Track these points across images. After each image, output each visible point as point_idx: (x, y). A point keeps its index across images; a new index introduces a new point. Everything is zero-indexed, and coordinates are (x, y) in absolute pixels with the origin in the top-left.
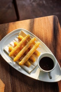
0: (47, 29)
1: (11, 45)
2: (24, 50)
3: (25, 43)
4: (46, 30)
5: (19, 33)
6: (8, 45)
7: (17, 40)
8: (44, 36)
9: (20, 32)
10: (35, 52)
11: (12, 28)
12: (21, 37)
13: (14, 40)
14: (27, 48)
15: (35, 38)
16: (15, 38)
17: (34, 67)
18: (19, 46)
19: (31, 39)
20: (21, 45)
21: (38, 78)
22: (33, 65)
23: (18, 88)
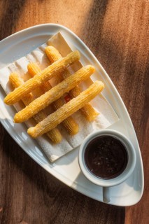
0: (140, 42)
1: (19, 67)
2: (51, 96)
3: (61, 75)
4: (137, 44)
5: (49, 37)
6: (10, 65)
7: (40, 55)
8: (125, 60)
9: (55, 34)
10: (83, 108)
11: (34, 14)
12: (52, 50)
13: (33, 54)
14: (61, 94)
15: (93, 67)
16: (34, 48)
17: (71, 148)
18: (39, 82)
19: (81, 66)
20: (47, 79)
21: (74, 183)
22: (69, 143)
23: (18, 189)
